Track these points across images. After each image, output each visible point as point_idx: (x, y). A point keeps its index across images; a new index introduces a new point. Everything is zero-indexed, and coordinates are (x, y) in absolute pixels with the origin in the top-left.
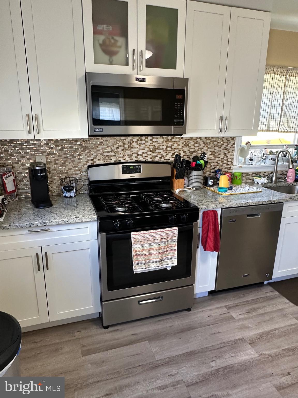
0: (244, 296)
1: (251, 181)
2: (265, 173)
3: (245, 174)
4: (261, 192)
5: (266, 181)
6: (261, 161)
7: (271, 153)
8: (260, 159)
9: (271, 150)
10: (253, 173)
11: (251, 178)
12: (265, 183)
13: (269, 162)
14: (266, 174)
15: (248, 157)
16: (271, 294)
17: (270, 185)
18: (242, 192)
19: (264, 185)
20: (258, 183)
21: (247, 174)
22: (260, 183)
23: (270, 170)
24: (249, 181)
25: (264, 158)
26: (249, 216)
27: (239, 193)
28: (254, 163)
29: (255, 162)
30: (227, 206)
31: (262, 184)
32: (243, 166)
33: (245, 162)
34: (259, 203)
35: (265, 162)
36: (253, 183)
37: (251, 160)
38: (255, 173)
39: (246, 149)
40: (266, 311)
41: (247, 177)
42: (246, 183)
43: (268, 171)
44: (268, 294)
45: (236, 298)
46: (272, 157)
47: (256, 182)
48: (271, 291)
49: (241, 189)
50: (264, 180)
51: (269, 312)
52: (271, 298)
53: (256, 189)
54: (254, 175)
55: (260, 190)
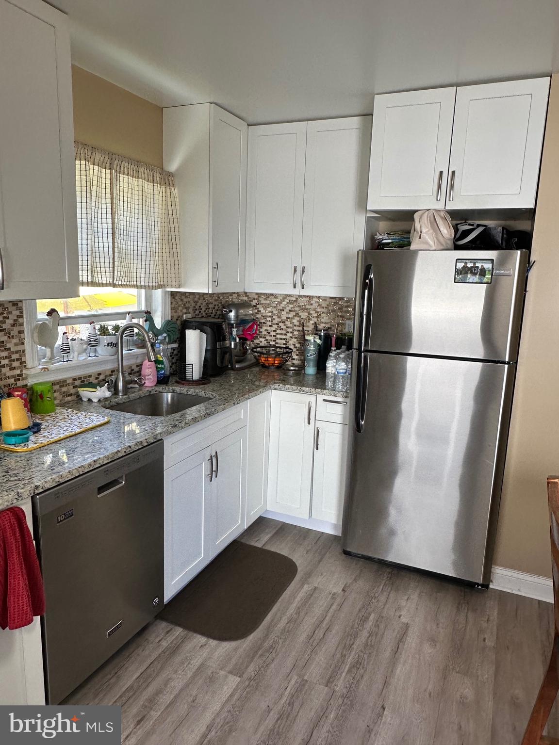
0: (119, 678)
1: (74, 397)
2: (100, 374)
3: (58, 383)
4: (107, 423)
5: (108, 394)
6: (88, 350)
7: (104, 331)
8: (85, 346)
9: (103, 323)
10: (74, 380)
11: (72, 391)
12: (106, 399)
13: (103, 351)
14: (102, 377)
17: (115, 400)
18: (67, 434)
19: (105, 404)
20: (90, 400)
21: (62, 383)
22: (95, 400)
23: (109, 367)
24: (69, 398)
25: (92, 343)
27: (62, 436)
28: (74, 355)
29: (76, 354)
31: (99, 401)
32: (52, 367)
33: (52, 358)
34: (120, 455)
35: (95, 351)
36: (78, 403)
37: (66, 350)
38: (80, 378)
39: (50, 325)
41: (64, 389)
42: (63, 405)
43: (105, 371)
44: (164, 644)
45: (101, 695)
46: (105, 340)
47: (85, 399)
48: (168, 632)
49: (62, 423)
50: (103, 392)
52: (174, 650)
53: (96, 419)
54: (77, 383)
55: (106, 419)
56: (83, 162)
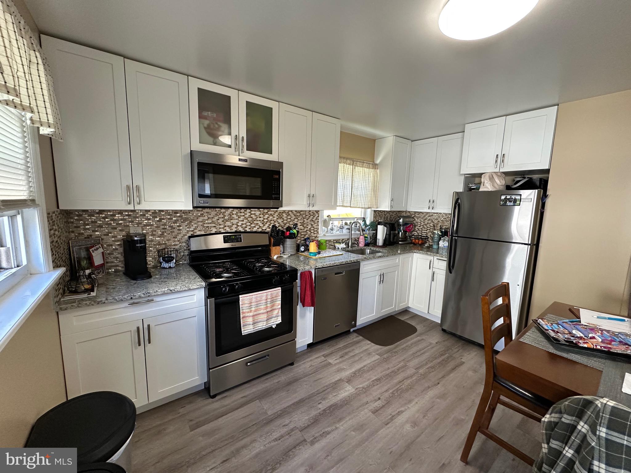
0: (337, 344)
1: (333, 247)
2: (343, 240)
3: (328, 241)
4: (342, 254)
5: (345, 246)
6: (339, 230)
7: (346, 224)
8: (338, 228)
9: (346, 221)
10: (334, 240)
11: (333, 244)
12: (344, 248)
13: (345, 231)
14: (344, 241)
15: (330, 227)
16: (357, 339)
17: (347, 249)
18: (328, 255)
19: (343, 249)
20: (338, 248)
21: (330, 241)
22: (340, 248)
23: (347, 237)
24: (332, 247)
25: (342, 228)
26: (336, 274)
27: (327, 256)
28: (334, 232)
29: (335, 231)
30: (320, 267)
31: (342, 248)
32: (326, 234)
33: (327, 232)
34: (343, 263)
35: (342, 231)
36: (335, 248)
37: (332, 229)
38: (336, 240)
39: (328, 220)
40: (355, 354)
41: (330, 243)
42: (330, 248)
43: (345, 239)
44: (355, 340)
45: (330, 347)
46: (346, 227)
47: (337, 248)
48: (357, 337)
49: (327, 253)
50: (343, 246)
51: (357, 354)
52: (358, 342)
53: (339, 253)
54: (335, 241)
55: (342, 253)
56: (343, 164)
